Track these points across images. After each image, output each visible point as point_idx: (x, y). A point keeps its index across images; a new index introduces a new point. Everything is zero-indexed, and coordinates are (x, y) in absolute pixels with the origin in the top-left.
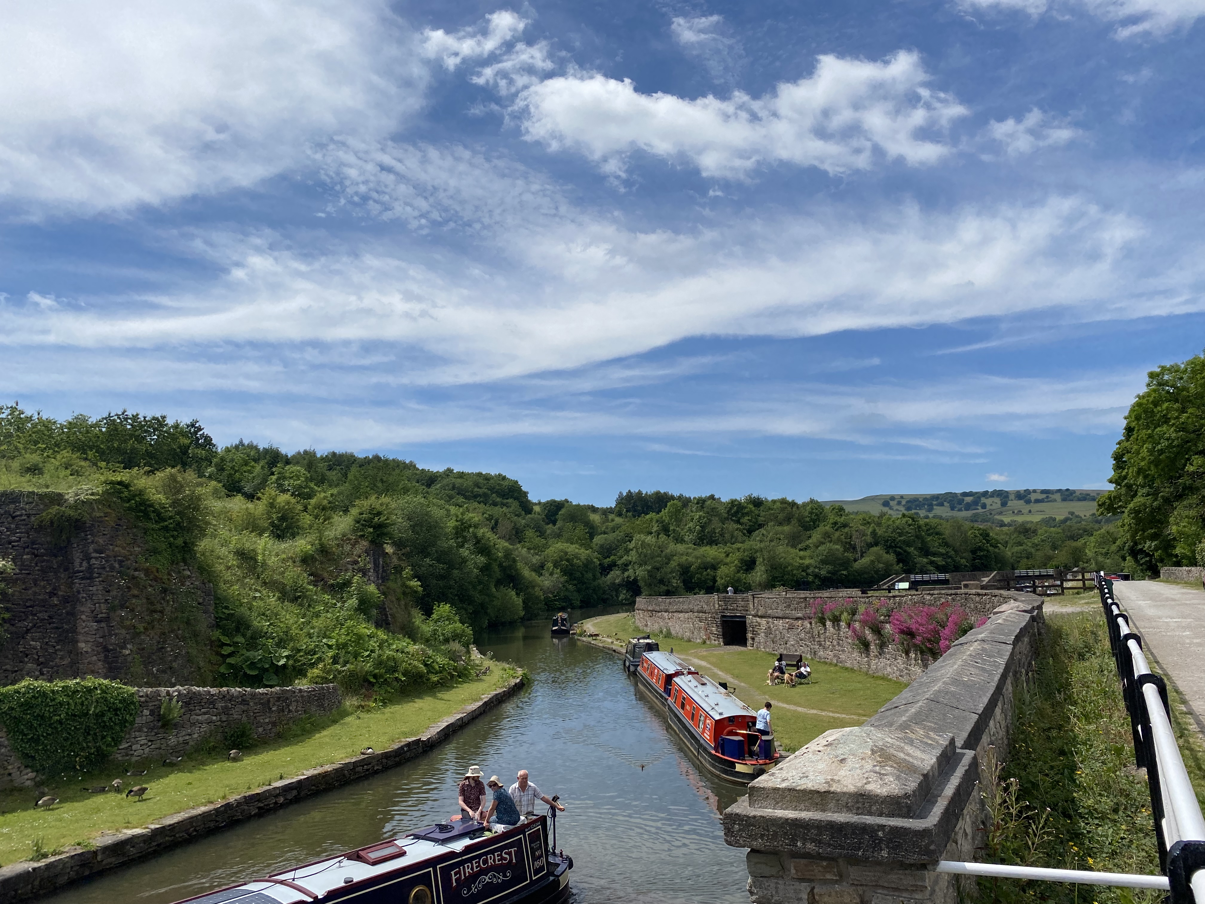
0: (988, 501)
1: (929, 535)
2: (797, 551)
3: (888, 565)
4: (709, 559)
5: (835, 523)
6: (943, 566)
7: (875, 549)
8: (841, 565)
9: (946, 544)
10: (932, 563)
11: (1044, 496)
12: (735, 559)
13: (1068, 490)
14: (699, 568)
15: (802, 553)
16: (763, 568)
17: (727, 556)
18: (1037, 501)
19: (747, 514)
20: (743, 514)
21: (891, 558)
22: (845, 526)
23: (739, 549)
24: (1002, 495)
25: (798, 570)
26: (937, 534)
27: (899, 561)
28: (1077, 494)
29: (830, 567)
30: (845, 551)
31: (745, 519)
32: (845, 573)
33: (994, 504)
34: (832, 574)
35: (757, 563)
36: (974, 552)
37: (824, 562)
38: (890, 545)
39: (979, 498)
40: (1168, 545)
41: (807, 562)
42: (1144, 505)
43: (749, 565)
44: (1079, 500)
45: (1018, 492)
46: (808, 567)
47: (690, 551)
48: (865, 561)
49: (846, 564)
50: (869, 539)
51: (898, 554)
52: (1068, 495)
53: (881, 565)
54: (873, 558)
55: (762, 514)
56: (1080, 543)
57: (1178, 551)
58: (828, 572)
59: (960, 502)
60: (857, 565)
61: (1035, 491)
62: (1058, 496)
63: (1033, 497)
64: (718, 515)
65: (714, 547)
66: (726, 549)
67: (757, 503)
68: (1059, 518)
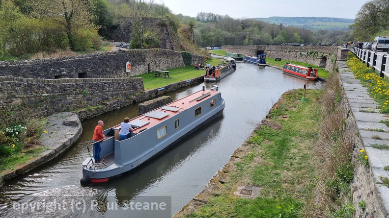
21: (283, 38)
38: (283, 35)
53: (280, 40)
63: (324, 20)
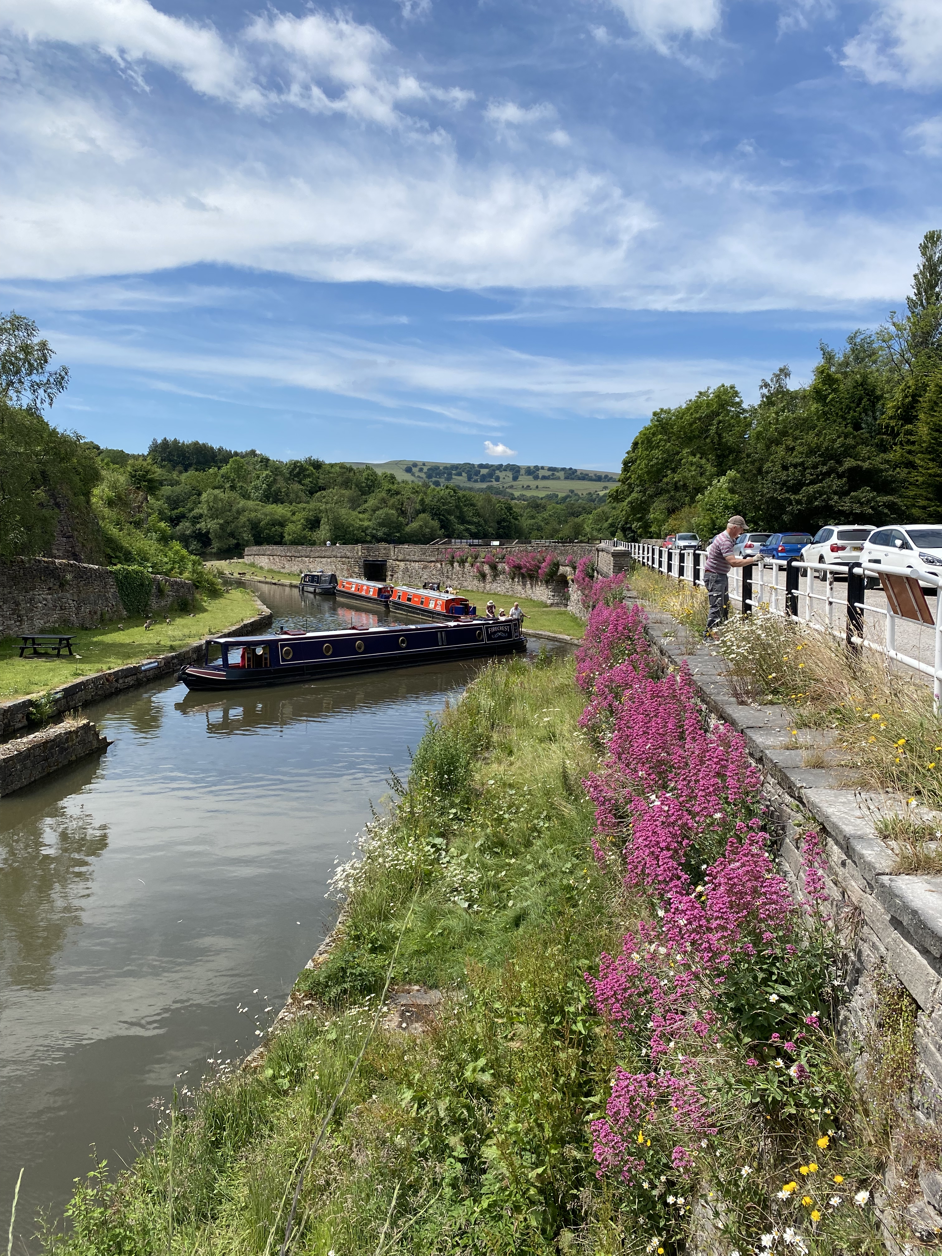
0: (502, 475)
1: (465, 506)
2: (356, 513)
3: (433, 530)
4: (276, 517)
5: (389, 490)
6: (475, 533)
7: (422, 515)
8: (395, 528)
9: (479, 515)
10: (467, 530)
11: (550, 473)
12: (300, 517)
13: (571, 469)
14: (268, 524)
15: (361, 516)
16: (327, 527)
17: (294, 514)
18: (544, 478)
19: (309, 476)
20: (304, 475)
21: (436, 524)
22: (397, 493)
23: (304, 509)
24: (515, 470)
25: (358, 530)
26: (471, 505)
27: (441, 527)
28: (578, 473)
29: (385, 530)
30: (398, 516)
31: (307, 481)
32: (398, 535)
33: (506, 478)
34: (388, 535)
35: (322, 522)
36: (499, 523)
37: (381, 525)
38: (436, 513)
39: (494, 470)
40: (646, 526)
41: (366, 523)
42: (637, 499)
43: (314, 524)
44: (579, 479)
45: (529, 467)
46: (367, 528)
47: (260, 508)
48: (414, 525)
49: (399, 527)
50: (418, 507)
51: (441, 521)
52: (571, 474)
53: (428, 530)
54: (421, 523)
55: (322, 476)
56: (579, 520)
57: (652, 529)
58: (384, 534)
59: (477, 473)
60: (408, 529)
61: (543, 468)
62: (561, 474)
64: (282, 474)
65: (280, 505)
66: (292, 507)
67: (317, 465)
68: (561, 495)
